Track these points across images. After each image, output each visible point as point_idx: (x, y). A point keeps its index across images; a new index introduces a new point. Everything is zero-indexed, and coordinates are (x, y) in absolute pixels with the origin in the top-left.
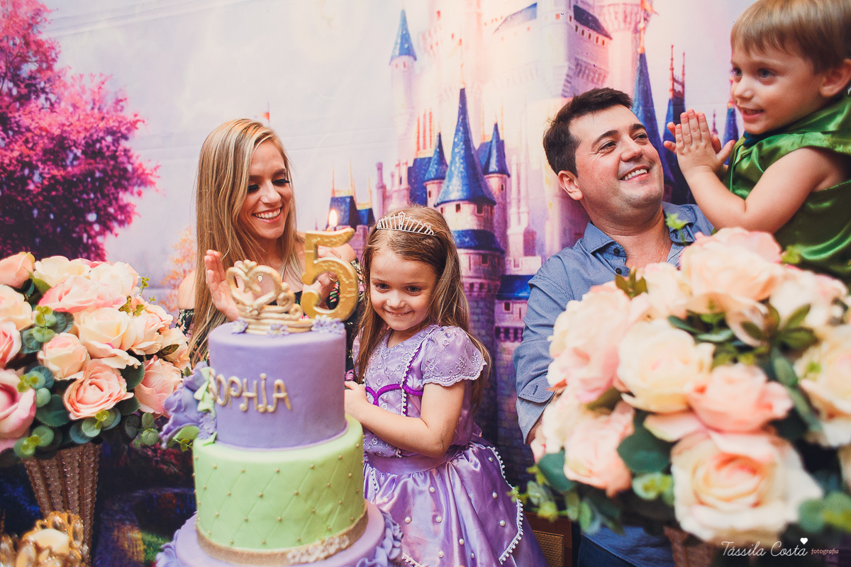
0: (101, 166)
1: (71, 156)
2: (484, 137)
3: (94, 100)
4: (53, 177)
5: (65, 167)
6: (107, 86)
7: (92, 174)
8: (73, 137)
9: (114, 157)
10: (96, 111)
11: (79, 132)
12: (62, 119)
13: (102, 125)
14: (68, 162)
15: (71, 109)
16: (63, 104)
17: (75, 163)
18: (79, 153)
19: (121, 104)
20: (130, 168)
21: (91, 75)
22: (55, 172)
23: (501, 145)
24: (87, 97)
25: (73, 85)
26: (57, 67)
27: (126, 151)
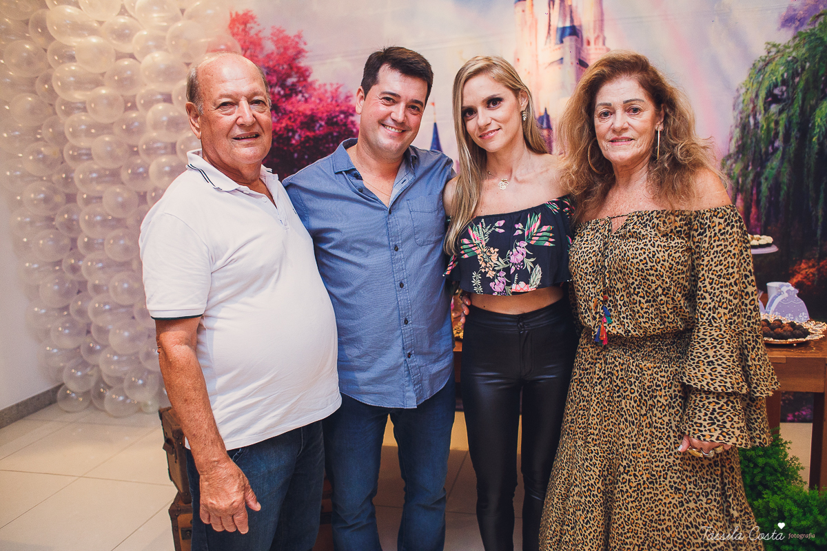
0: (337, 130)
1: (318, 125)
2: (540, 113)
3: (333, 97)
4: (307, 136)
5: (314, 131)
6: (341, 90)
7: (331, 134)
8: (320, 115)
9: (345, 125)
10: (334, 102)
11: (323, 113)
12: (312, 106)
13: (337, 109)
14: (316, 128)
15: (318, 101)
16: (313, 99)
17: (321, 129)
18: (323, 123)
19: (350, 98)
20: (355, 130)
21: (331, 85)
22: (308, 134)
23: (548, 117)
24: (328, 95)
25: (319, 89)
26: (310, 80)
27: (353, 123)
